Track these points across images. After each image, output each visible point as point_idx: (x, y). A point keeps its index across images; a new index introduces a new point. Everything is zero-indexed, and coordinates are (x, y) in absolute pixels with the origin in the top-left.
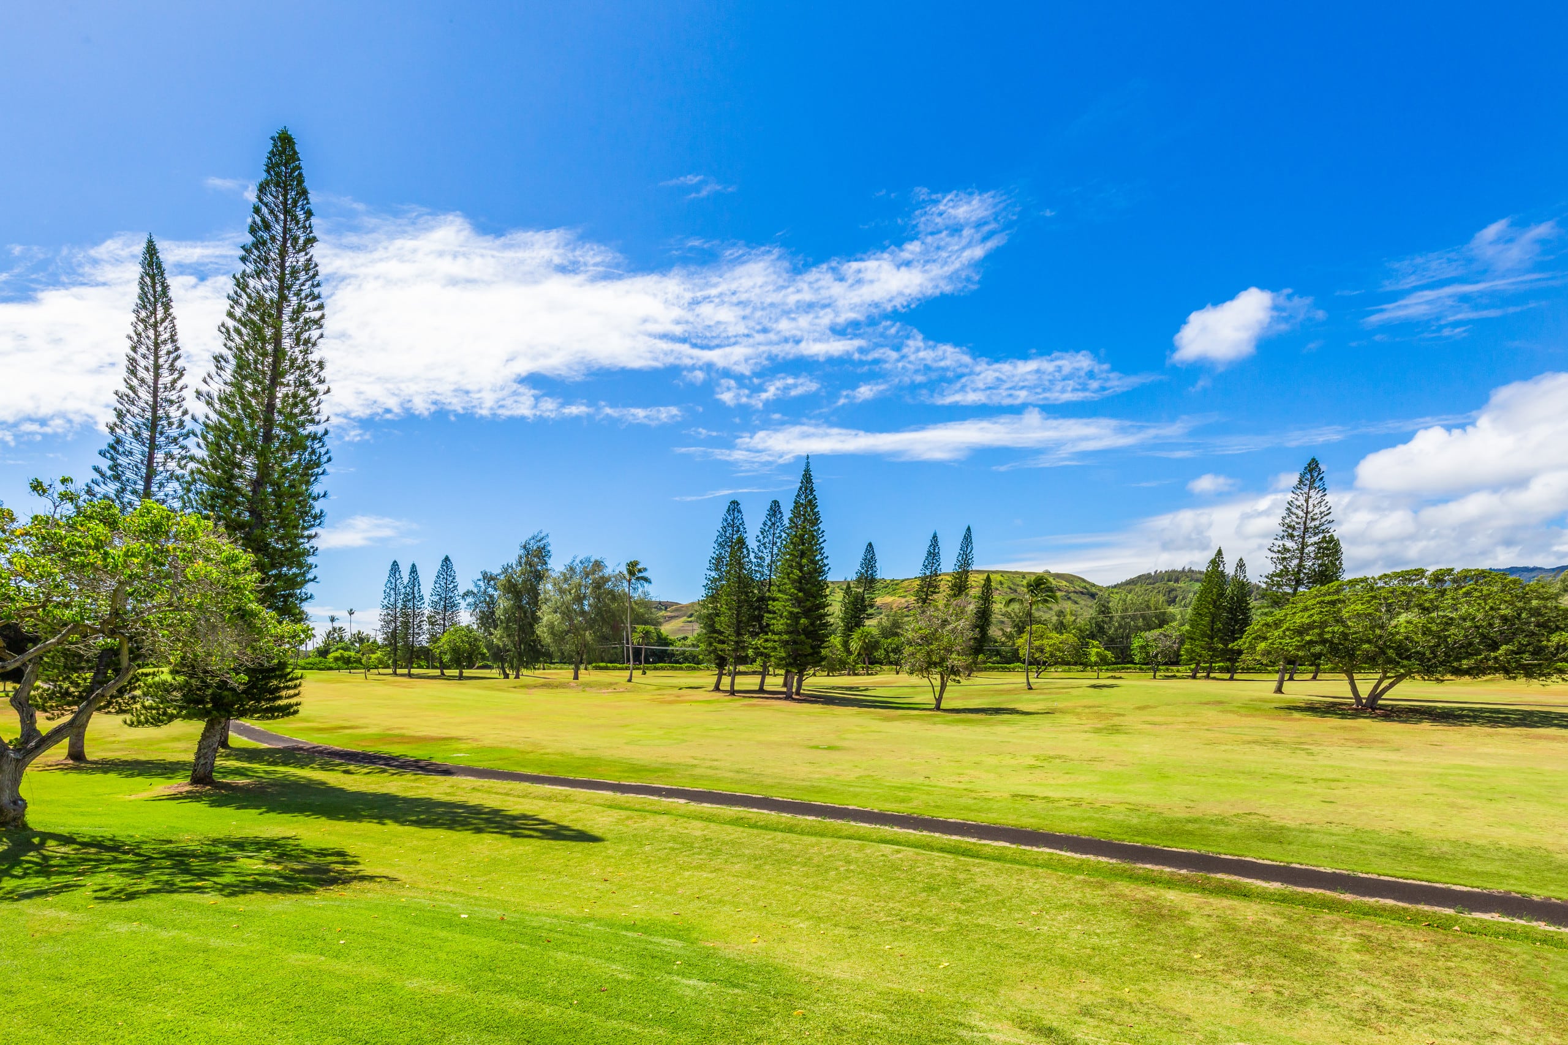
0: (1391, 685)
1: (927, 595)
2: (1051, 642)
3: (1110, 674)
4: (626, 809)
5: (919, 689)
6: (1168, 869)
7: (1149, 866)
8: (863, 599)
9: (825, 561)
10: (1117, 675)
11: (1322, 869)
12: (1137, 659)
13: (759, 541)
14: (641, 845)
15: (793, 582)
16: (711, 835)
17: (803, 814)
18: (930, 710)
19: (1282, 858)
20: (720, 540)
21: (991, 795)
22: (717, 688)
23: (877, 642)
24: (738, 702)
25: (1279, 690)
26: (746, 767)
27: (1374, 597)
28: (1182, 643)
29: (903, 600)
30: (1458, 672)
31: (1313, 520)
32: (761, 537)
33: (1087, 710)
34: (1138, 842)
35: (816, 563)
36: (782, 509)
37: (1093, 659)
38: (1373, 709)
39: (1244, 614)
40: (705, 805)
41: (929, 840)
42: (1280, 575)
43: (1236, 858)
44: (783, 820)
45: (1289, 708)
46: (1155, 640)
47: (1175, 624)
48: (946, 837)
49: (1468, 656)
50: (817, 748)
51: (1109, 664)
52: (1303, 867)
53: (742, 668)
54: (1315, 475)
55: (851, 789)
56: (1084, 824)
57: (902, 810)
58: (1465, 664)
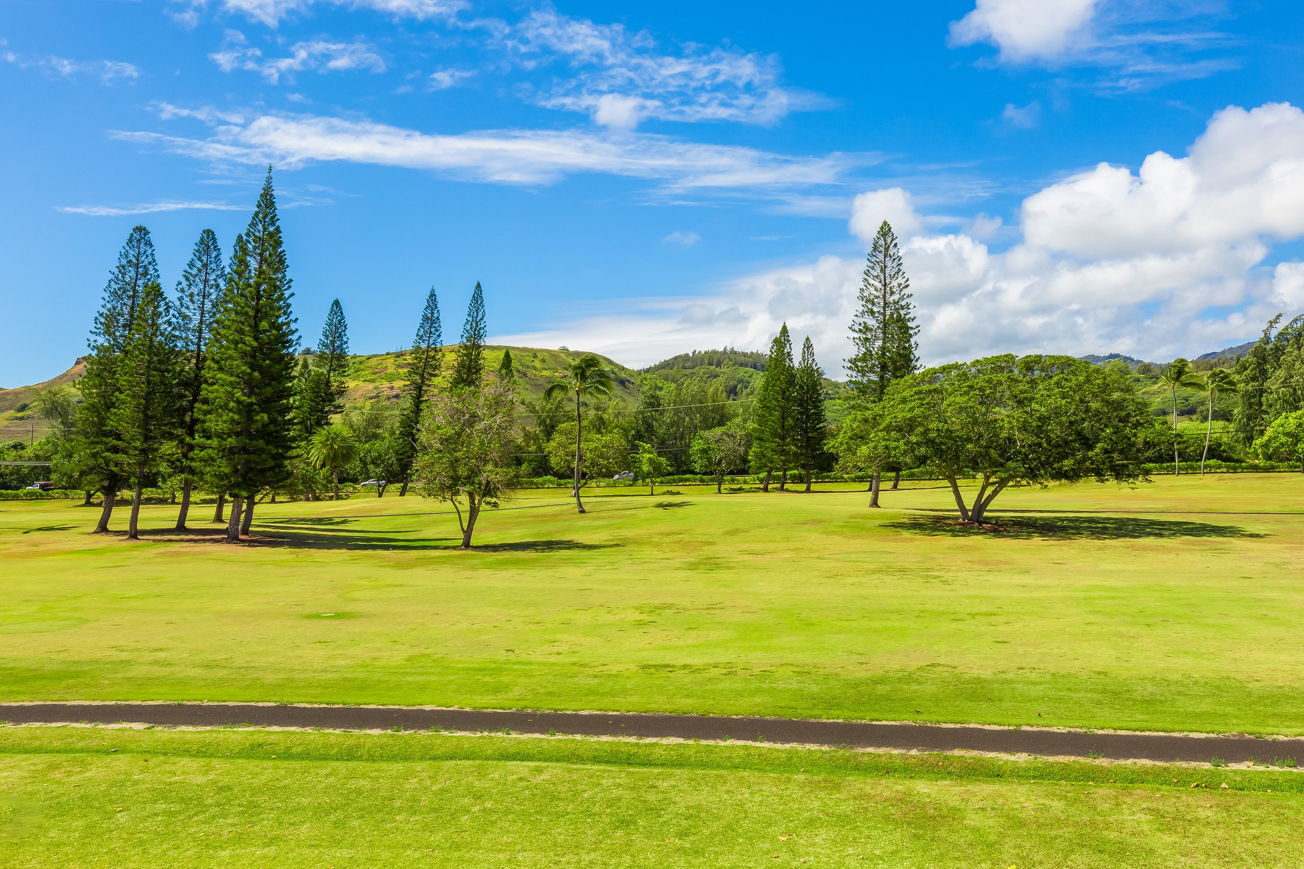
0: (995, 493)
1: (422, 377)
2: (592, 445)
3: (665, 488)
4: (37, 751)
5: (424, 518)
6: (895, 752)
7: (870, 750)
8: (328, 383)
9: (293, 326)
10: (674, 489)
11: (1054, 729)
12: (697, 467)
13: (182, 291)
14: (109, 816)
15: (244, 354)
16: (225, 781)
17: (361, 726)
18: (455, 548)
19: (1009, 721)
20: (114, 286)
21: (614, 669)
22: (103, 528)
23: (351, 448)
24: (147, 550)
25: (875, 503)
26: (220, 656)
27: (971, 387)
28: (749, 445)
29: (371, 386)
30: (1060, 475)
31: (892, 293)
32: (185, 284)
33: (666, 539)
34: (837, 717)
35: (279, 327)
36: (220, 244)
37: (645, 468)
38: (980, 523)
39: (816, 407)
40: (183, 728)
41: (572, 746)
42: (864, 359)
43: (958, 726)
44: (332, 739)
45: (894, 526)
46: (717, 441)
47: (738, 420)
48: (593, 739)
49: (1065, 456)
50: (318, 616)
51: (664, 475)
52: (1035, 729)
53: (148, 492)
54: (889, 241)
55: (409, 679)
56: (757, 700)
57: (507, 704)
58: (1067, 463)
